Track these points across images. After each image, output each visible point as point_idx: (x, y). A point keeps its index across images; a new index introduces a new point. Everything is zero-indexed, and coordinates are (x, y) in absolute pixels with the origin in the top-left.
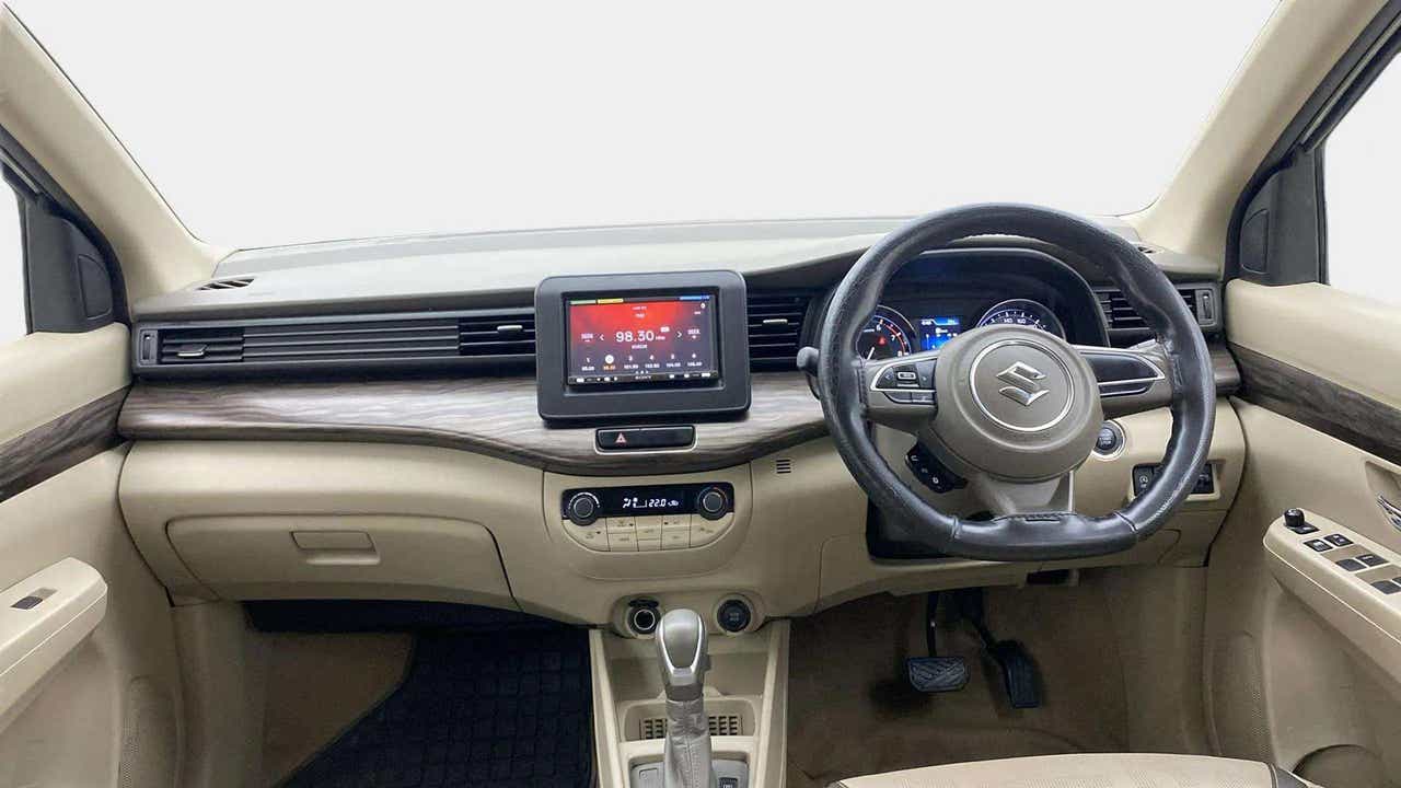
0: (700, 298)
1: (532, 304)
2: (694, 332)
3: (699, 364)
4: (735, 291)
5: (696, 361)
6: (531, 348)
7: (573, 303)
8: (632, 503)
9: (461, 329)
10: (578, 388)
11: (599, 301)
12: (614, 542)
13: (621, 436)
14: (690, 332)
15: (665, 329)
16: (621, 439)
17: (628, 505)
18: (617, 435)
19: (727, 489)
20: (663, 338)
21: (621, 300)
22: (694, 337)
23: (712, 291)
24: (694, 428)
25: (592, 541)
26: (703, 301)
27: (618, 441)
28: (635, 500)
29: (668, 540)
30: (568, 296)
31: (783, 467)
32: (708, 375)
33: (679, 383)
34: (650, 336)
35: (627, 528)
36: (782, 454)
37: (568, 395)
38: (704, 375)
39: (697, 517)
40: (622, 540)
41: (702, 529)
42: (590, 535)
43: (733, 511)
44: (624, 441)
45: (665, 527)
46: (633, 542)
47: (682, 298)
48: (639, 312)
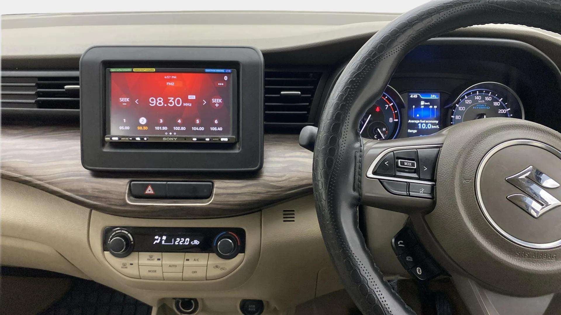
0: (223, 71)
1: (77, 69)
2: (217, 101)
3: (220, 129)
4: (254, 66)
5: (217, 126)
6: (76, 105)
7: (112, 70)
8: (161, 240)
9: (39, 86)
10: (115, 145)
11: (135, 70)
12: (144, 272)
13: (150, 188)
14: (214, 101)
15: (192, 97)
16: (150, 191)
17: (158, 241)
18: (146, 187)
19: (241, 233)
20: (190, 105)
21: (154, 70)
22: (217, 105)
23: (233, 65)
24: (213, 183)
25: (125, 270)
26: (225, 74)
27: (147, 192)
28: (164, 238)
29: (188, 274)
30: (108, 64)
31: (289, 216)
32: (226, 140)
33: (201, 145)
34: (178, 103)
35: (156, 262)
36: (288, 206)
37: (105, 150)
38: (222, 139)
39: (213, 256)
40: (149, 271)
41: (217, 267)
42: (124, 266)
43: (244, 253)
44: (152, 192)
45: (186, 263)
46: (159, 274)
47: (207, 70)
48: (170, 80)
